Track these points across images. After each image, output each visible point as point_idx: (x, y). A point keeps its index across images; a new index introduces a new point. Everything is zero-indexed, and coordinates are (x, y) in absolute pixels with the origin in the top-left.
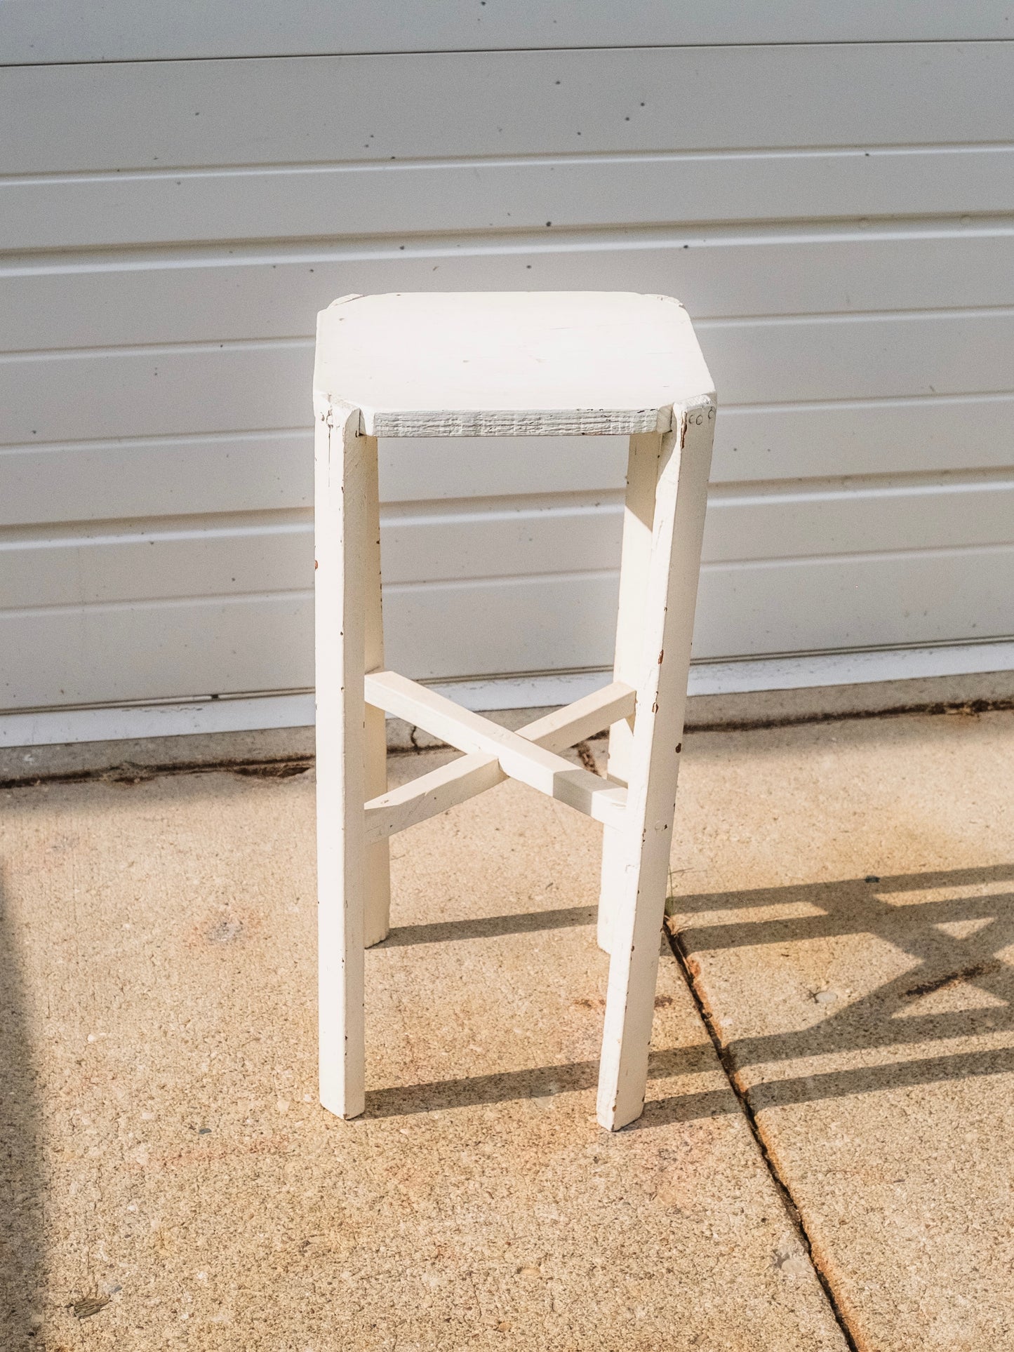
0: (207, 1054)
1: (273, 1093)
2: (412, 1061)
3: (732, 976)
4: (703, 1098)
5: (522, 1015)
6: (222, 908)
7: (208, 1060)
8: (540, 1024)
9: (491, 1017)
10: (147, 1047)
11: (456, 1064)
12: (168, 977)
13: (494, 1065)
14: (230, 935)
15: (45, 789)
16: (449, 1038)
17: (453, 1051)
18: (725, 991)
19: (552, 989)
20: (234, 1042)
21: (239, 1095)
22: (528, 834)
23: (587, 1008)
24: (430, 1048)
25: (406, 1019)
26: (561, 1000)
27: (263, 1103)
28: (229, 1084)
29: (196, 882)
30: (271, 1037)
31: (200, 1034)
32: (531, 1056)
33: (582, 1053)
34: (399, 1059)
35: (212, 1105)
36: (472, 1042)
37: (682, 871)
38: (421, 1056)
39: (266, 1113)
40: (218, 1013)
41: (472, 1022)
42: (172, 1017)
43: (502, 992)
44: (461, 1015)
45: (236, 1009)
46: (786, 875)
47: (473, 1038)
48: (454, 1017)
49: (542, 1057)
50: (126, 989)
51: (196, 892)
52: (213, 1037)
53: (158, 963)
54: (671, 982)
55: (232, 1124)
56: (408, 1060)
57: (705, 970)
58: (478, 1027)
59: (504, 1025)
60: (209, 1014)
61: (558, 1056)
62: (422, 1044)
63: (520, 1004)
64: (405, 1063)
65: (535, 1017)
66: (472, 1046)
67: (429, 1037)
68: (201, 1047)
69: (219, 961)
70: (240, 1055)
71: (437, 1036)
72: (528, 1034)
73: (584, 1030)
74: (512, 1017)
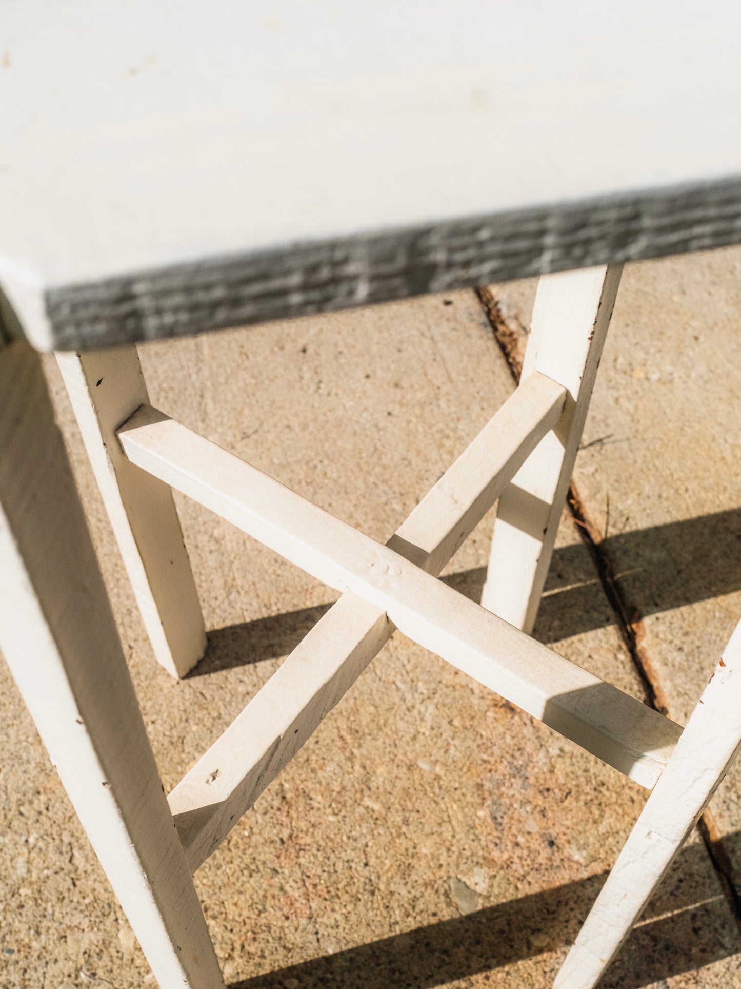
0: (24, 838)
1: (112, 917)
2: (290, 837)
3: (687, 639)
4: (678, 888)
5: (427, 733)
7: (25, 850)
8: (452, 751)
9: (387, 741)
11: (349, 838)
13: (399, 836)
16: (336, 787)
17: (343, 813)
18: (681, 669)
21: (67, 920)
22: (405, 383)
24: (312, 808)
26: (475, 700)
27: (100, 936)
28: (54, 899)
31: (14, 797)
32: (446, 819)
33: (511, 805)
34: (273, 833)
35: (34, 944)
36: (366, 793)
37: (600, 441)
38: (303, 825)
39: (105, 957)
41: (364, 751)
43: (398, 689)
44: (349, 739)
46: (726, 441)
47: (366, 782)
48: (339, 743)
49: (460, 816)
52: (31, 802)
54: (611, 657)
55: (62, 982)
56: (285, 834)
57: (652, 631)
58: (373, 761)
59: (405, 754)
60: (24, 756)
61: (481, 813)
62: (302, 800)
63: (423, 710)
64: (282, 841)
65: (444, 737)
66: (367, 802)
67: (310, 785)
68: (15, 823)
70: (66, 839)
71: (320, 783)
72: (438, 770)
73: (510, 759)
74: (414, 738)
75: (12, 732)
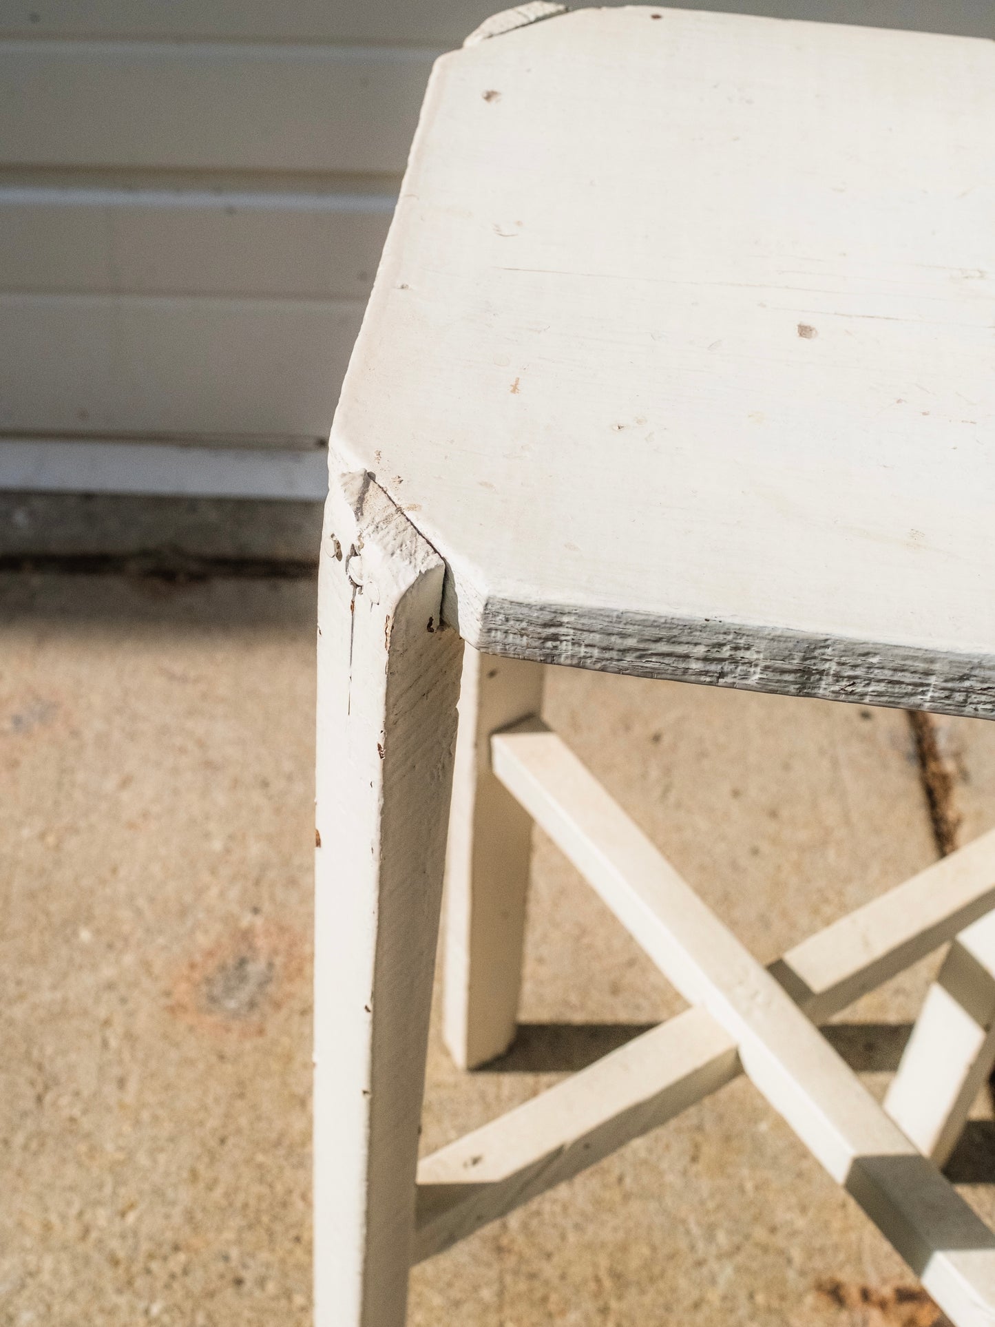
0: (144, 1305)
5: (716, 1304)
6: (247, 920)
9: (658, 1299)
10: (48, 1263)
12: (121, 1083)
14: (245, 994)
15: (36, 580)
19: (779, 1240)
20: (196, 1282)
22: (785, 814)
23: (834, 1309)
25: (508, 1279)
26: (791, 1274)
29: (217, 845)
30: (261, 1282)
31: (145, 1246)
40: (185, 1196)
41: (623, 1305)
42: (108, 1190)
43: (688, 1232)
44: (608, 1283)
45: (218, 1193)
48: (592, 1286)
50: (48, 1098)
51: (213, 871)
52: (165, 1258)
53: (113, 1043)
60: (171, 1195)
63: (716, 1269)
68: (140, 1283)
69: (213, 1059)
74: (697, 1306)
75: (162, 1158)
